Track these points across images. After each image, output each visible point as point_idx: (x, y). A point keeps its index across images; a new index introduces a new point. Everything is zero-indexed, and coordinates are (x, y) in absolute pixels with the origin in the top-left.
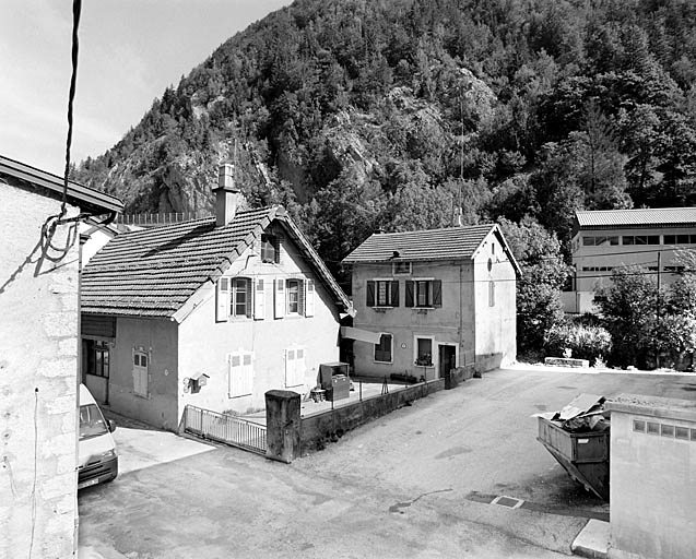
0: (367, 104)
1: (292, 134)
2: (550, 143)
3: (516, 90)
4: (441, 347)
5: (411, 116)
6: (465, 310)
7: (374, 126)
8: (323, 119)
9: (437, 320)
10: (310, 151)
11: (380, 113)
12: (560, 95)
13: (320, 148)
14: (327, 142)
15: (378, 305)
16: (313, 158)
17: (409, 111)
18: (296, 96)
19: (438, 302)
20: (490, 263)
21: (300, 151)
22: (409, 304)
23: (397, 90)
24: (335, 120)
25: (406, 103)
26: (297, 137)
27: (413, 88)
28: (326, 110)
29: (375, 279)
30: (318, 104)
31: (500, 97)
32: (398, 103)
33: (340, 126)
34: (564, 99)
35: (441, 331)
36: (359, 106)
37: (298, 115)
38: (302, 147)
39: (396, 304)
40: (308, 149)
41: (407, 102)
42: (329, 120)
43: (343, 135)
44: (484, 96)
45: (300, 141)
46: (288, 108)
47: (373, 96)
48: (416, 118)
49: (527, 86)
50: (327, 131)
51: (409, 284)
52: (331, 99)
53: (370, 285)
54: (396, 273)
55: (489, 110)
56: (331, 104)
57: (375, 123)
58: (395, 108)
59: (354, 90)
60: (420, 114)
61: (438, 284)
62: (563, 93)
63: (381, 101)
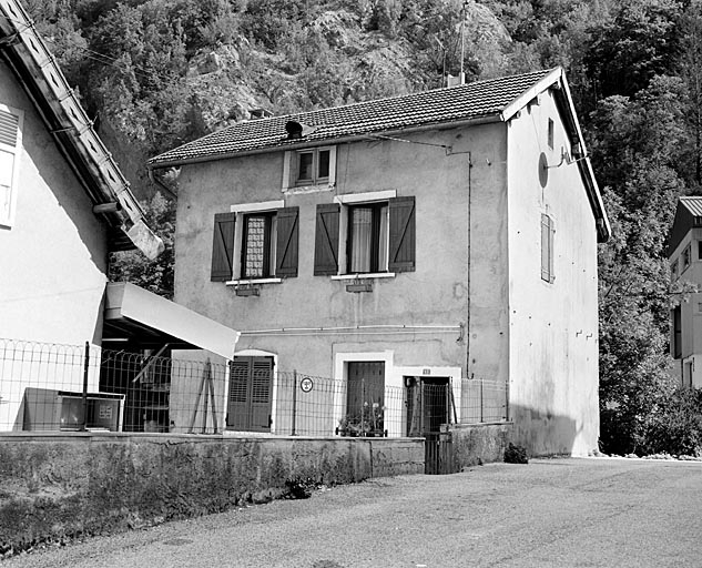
0: (271, 34)
1: (128, 82)
2: (616, 98)
3: (547, 25)
4: (410, 382)
5: (354, 61)
6: (481, 272)
7: (283, 75)
8: (188, 57)
9: (399, 307)
10: (160, 115)
11: (296, 52)
12: (628, 29)
13: (179, 109)
14: (193, 99)
15: (243, 276)
16: (165, 128)
17: (350, 52)
18: (139, 14)
19: (404, 258)
20: (543, 168)
21: (140, 114)
22: (325, 267)
23: (329, 16)
24: (210, 61)
25: (345, 39)
26: (137, 89)
27: (359, 13)
28: (195, 43)
29: (235, 209)
30: (180, 29)
31: (517, 37)
32: (331, 37)
33: (219, 72)
34: (634, 36)
35: (410, 337)
36: (258, 37)
37: (141, 47)
38: (145, 106)
39: (289, 269)
40: (156, 109)
41: (346, 37)
42: (201, 60)
43: (225, 87)
44: (488, 32)
45: (142, 96)
46: (122, 33)
47: (284, 20)
48: (363, 64)
49: (566, 17)
50: (194, 79)
51: (326, 213)
52: (206, 21)
53: (223, 223)
54: (294, 185)
55: (497, 56)
56: (205, 31)
57: (287, 70)
58: (324, 44)
59: (249, 11)
60: (371, 57)
61: (405, 208)
62: (632, 26)
63: (298, 31)
